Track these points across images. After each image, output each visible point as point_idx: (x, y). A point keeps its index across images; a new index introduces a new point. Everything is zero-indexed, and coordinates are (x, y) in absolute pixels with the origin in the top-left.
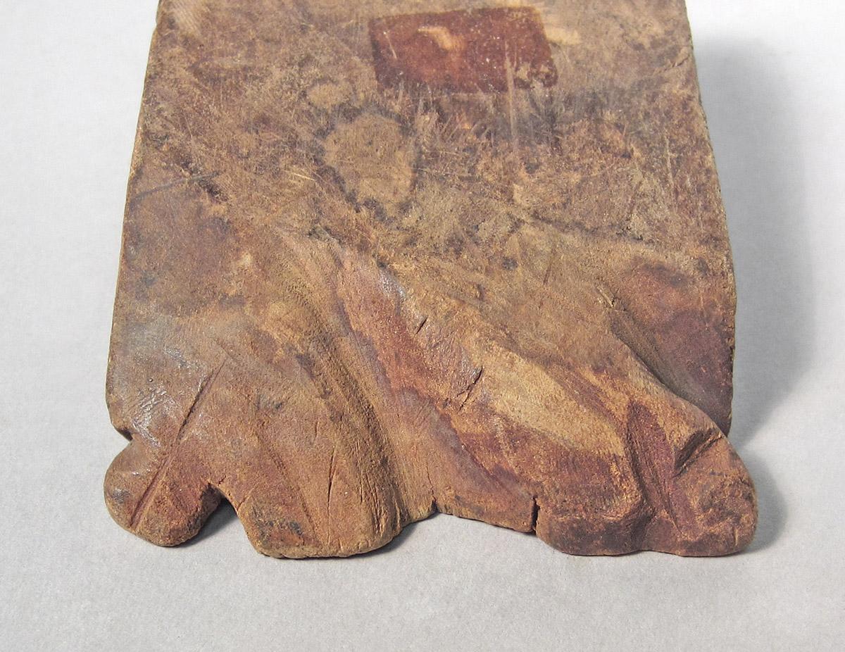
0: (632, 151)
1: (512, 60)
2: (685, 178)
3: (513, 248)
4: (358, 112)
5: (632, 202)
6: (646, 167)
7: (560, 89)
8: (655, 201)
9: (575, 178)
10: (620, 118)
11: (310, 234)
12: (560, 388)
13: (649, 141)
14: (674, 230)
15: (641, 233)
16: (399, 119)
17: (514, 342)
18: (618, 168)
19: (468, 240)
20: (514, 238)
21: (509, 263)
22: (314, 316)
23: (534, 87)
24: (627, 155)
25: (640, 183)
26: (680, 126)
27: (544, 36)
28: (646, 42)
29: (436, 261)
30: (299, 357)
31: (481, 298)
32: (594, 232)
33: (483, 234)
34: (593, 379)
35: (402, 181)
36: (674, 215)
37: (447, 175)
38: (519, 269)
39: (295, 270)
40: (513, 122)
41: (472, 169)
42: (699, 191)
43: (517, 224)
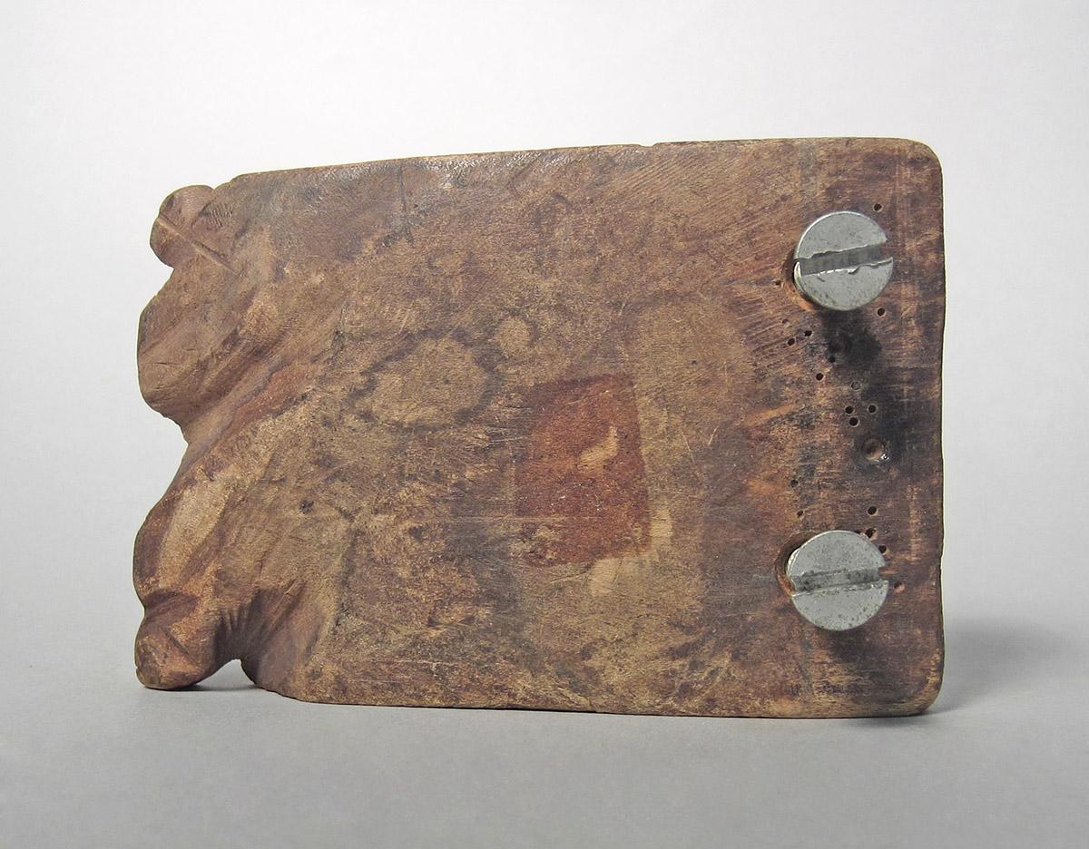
0: (438, 629)
1: (563, 522)
2: (408, 675)
3: (324, 512)
4: (490, 369)
5: (377, 621)
6: (417, 641)
7: (521, 568)
8: (378, 641)
9: (403, 573)
10: (481, 622)
11: (337, 333)
12: (200, 541)
13: (451, 647)
14: (347, 655)
15: (343, 625)
16: (480, 408)
17: (234, 507)
18: (416, 613)
19: (330, 472)
20: (334, 513)
21: (306, 506)
22: (277, 342)
23: (524, 542)
24: (432, 623)
25: (398, 632)
26: (473, 680)
27: (602, 557)
28: (595, 662)
29: (306, 443)
30: (236, 332)
31: (271, 482)
32: (345, 583)
33: (337, 485)
34: (210, 569)
35: (397, 413)
36: (362, 658)
37: (406, 454)
38: (301, 515)
39: (310, 323)
40: (477, 520)
41: (413, 478)
42: (393, 684)
43: (348, 516)
